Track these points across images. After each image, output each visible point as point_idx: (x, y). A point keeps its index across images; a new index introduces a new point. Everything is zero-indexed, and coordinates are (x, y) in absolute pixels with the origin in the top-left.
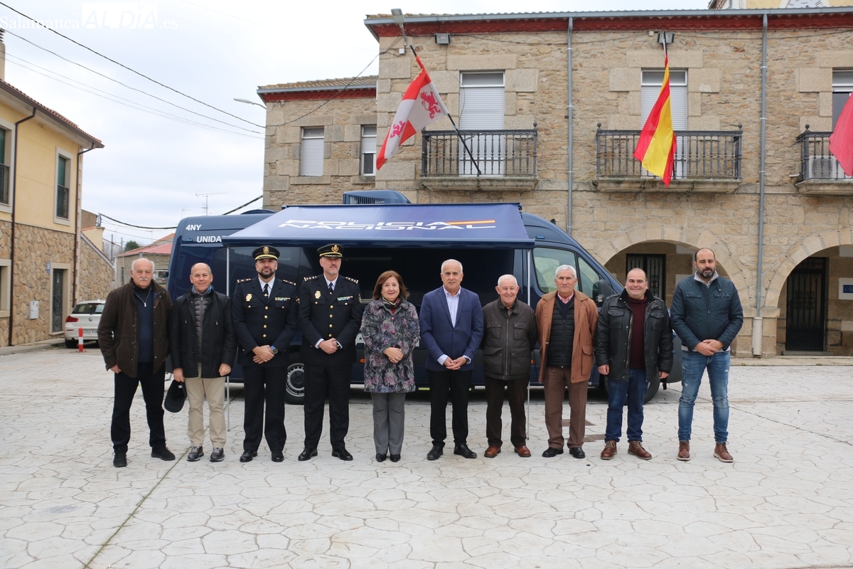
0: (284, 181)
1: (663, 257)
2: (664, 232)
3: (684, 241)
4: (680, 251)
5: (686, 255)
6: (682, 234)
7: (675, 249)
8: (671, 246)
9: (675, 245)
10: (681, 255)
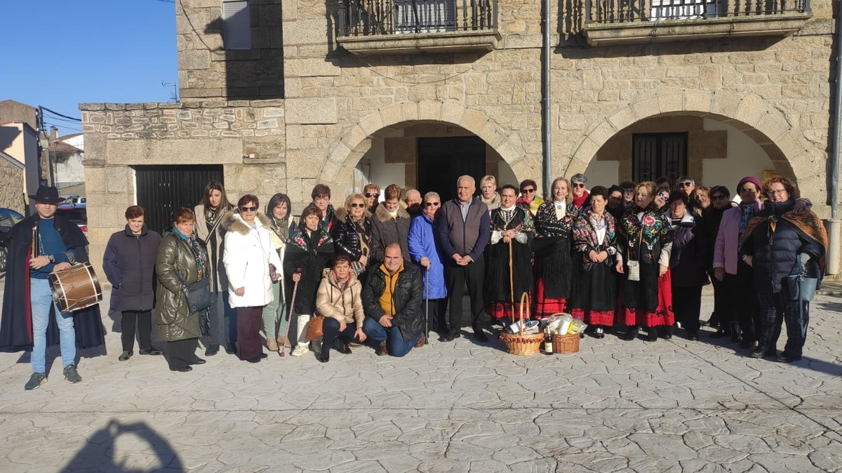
0: (203, 56)
1: (684, 135)
2: (686, 99)
3: (717, 111)
4: (709, 126)
5: (718, 132)
6: (712, 101)
7: (702, 124)
8: (695, 118)
9: (701, 119)
10: (711, 132)
